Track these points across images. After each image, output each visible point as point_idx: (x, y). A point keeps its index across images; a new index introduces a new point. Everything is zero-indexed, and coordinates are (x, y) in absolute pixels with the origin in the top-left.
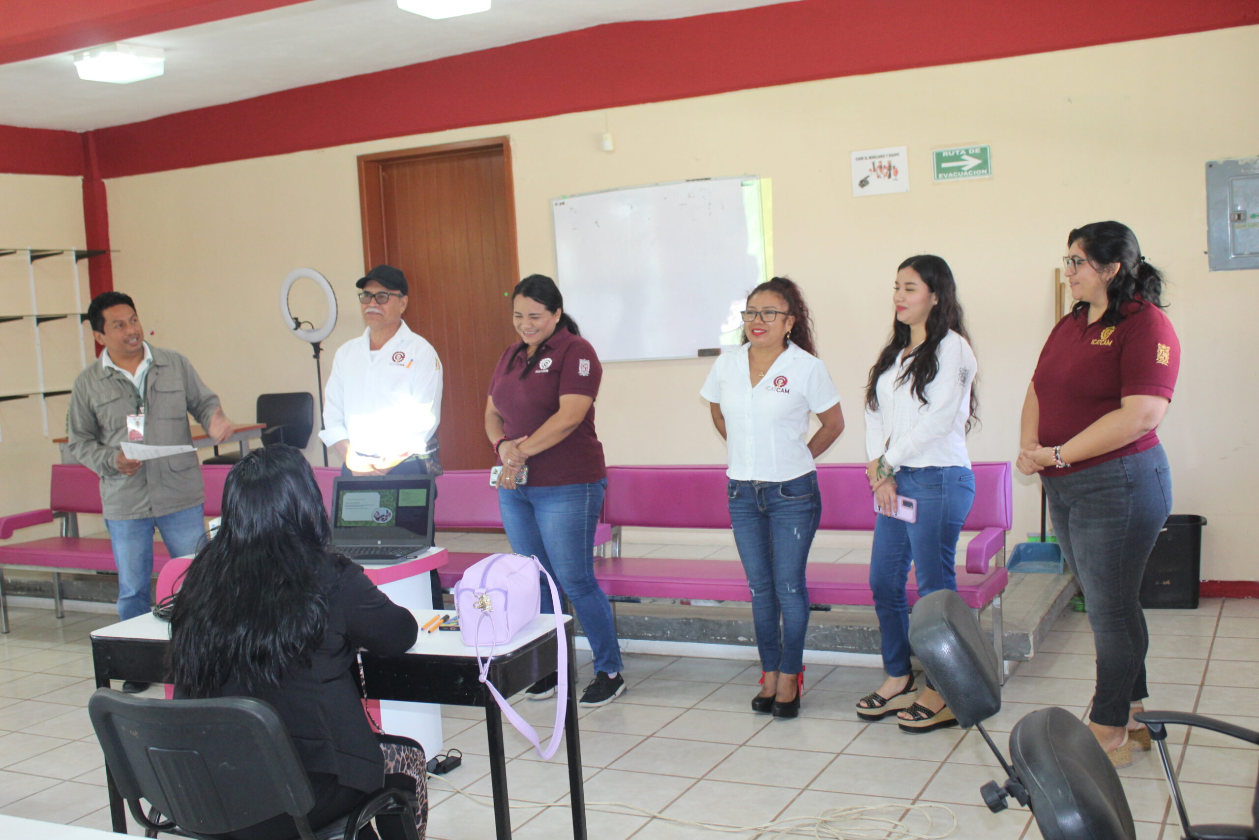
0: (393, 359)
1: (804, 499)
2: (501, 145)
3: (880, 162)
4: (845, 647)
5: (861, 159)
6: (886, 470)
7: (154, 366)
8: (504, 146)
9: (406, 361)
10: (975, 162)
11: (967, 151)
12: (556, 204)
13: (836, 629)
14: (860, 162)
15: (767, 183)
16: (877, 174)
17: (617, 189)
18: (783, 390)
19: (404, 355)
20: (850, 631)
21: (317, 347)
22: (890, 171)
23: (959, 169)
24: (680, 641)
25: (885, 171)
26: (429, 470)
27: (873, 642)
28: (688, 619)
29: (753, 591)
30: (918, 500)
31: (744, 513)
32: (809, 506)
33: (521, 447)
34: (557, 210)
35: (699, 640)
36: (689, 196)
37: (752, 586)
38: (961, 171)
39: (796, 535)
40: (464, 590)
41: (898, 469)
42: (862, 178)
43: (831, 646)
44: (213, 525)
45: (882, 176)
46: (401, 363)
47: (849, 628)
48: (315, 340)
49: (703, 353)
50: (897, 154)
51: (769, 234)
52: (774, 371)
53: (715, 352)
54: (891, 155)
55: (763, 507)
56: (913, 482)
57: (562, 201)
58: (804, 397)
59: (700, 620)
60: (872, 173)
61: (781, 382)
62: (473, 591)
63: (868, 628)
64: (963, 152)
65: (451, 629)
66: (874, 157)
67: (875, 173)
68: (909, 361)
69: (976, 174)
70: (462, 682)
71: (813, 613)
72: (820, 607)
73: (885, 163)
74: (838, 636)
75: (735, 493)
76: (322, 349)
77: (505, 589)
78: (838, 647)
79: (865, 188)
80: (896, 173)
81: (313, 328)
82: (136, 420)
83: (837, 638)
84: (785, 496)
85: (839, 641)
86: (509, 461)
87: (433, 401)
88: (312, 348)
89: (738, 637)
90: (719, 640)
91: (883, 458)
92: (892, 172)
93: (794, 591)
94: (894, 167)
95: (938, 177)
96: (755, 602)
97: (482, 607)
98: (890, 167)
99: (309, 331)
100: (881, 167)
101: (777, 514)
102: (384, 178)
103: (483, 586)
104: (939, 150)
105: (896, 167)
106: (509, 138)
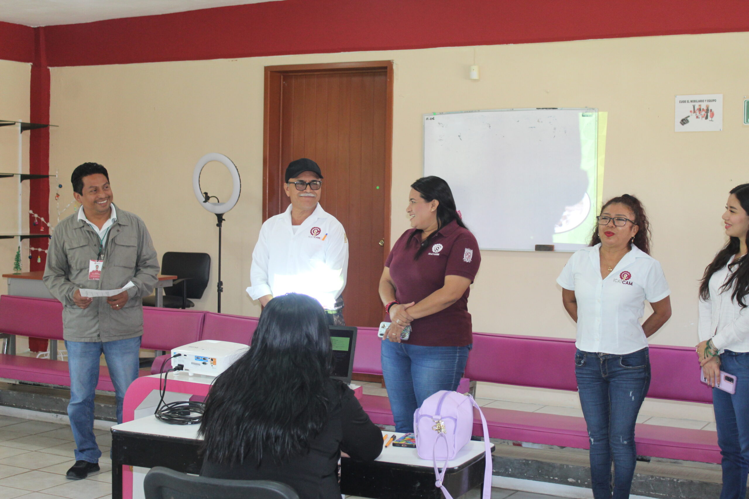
0: (311, 232)
1: (639, 368)
2: (386, 68)
3: (700, 105)
4: (657, 494)
5: (684, 102)
6: (712, 351)
7: (117, 224)
8: (388, 69)
9: (321, 235)
12: (427, 119)
13: (650, 479)
14: (683, 104)
15: (604, 115)
17: (479, 111)
18: (627, 283)
19: (320, 230)
20: (662, 481)
21: (220, 218)
22: (708, 113)
24: (519, 478)
25: (703, 113)
26: (335, 323)
27: (681, 491)
28: (527, 461)
29: (592, 440)
30: (737, 378)
31: (588, 378)
32: (642, 375)
33: (409, 310)
34: (428, 123)
35: (535, 478)
36: (538, 121)
37: (592, 436)
39: (631, 397)
40: (422, 416)
41: (722, 352)
42: (683, 117)
43: (645, 492)
44: (175, 353)
45: (700, 117)
46: (317, 236)
47: (662, 479)
48: (219, 212)
49: (539, 248)
50: (714, 100)
51: (602, 157)
52: (620, 267)
53: (549, 248)
54: (709, 101)
55: (606, 374)
56: (737, 363)
57: (432, 117)
58: (643, 289)
59: (537, 462)
60: (692, 114)
61: (626, 276)
62: (431, 417)
63: (678, 480)
65: (402, 445)
66: (695, 101)
67: (695, 114)
68: (736, 267)
70: (419, 486)
71: (639, 463)
72: (645, 458)
73: (704, 106)
74: (652, 484)
75: (582, 362)
76: (224, 220)
77: (455, 417)
78: (651, 493)
79: (685, 125)
80: (712, 115)
81: (218, 202)
82: (97, 264)
83: (651, 485)
84: (624, 366)
85: (653, 489)
86: (398, 321)
87: (342, 269)
88: (216, 217)
89: (568, 479)
90: (552, 479)
91: (711, 341)
92: (709, 114)
93: (625, 442)
94: (711, 110)
95: (747, 121)
96: (593, 450)
97: (439, 430)
98: (708, 110)
99: (214, 204)
100: (700, 110)
101: (616, 379)
102: (284, 85)
103: (438, 413)
104: (748, 100)
105: (713, 110)
106: (393, 63)
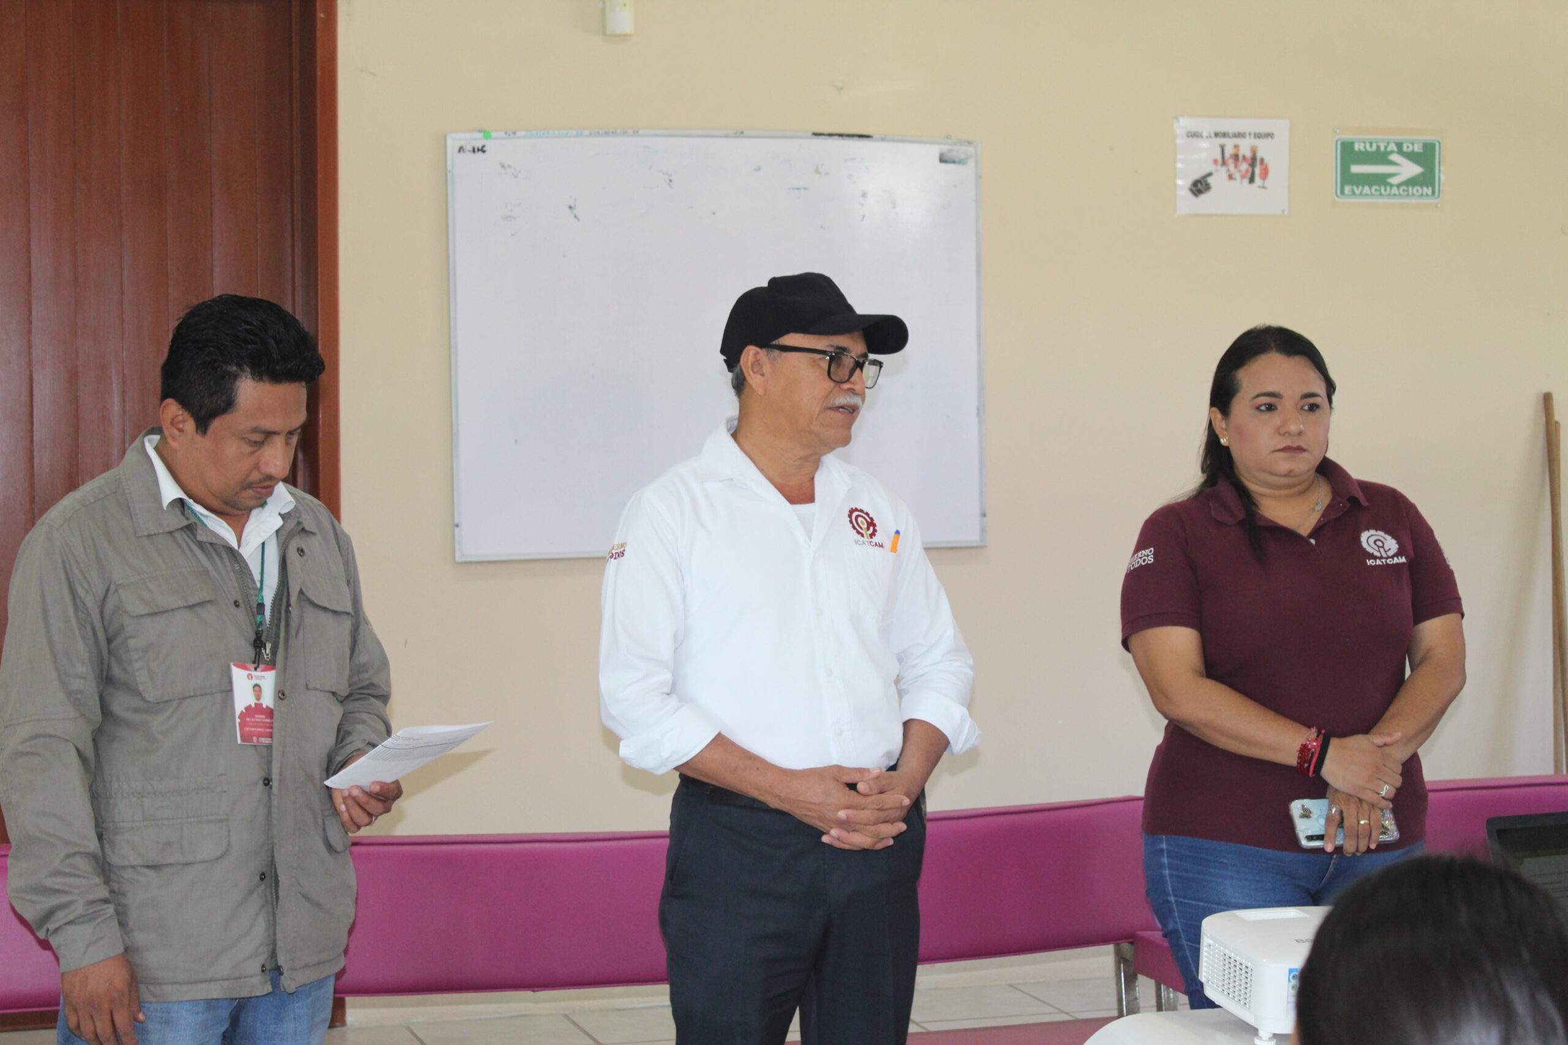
0: (854, 527)
3: (1236, 147)
5: (1198, 135)
9: (883, 535)
10: (1414, 170)
11: (1399, 145)
12: (461, 149)
14: (1195, 140)
16: (1228, 170)
17: (635, 133)
19: (872, 519)
22: (1255, 168)
23: (1381, 180)
25: (1244, 166)
38: (1386, 184)
42: (1197, 176)
45: (1237, 176)
46: (875, 539)
50: (1269, 135)
54: (1258, 136)
57: (479, 144)
60: (1219, 167)
64: (1392, 147)
66: (1225, 135)
67: (1224, 169)
69: (1413, 194)
73: (1245, 151)
79: (1203, 197)
80: (1265, 174)
92: (1257, 170)
94: (1262, 160)
95: (1342, 192)
98: (1254, 159)
100: (1236, 157)
104: (1348, 137)
105: (1266, 161)
